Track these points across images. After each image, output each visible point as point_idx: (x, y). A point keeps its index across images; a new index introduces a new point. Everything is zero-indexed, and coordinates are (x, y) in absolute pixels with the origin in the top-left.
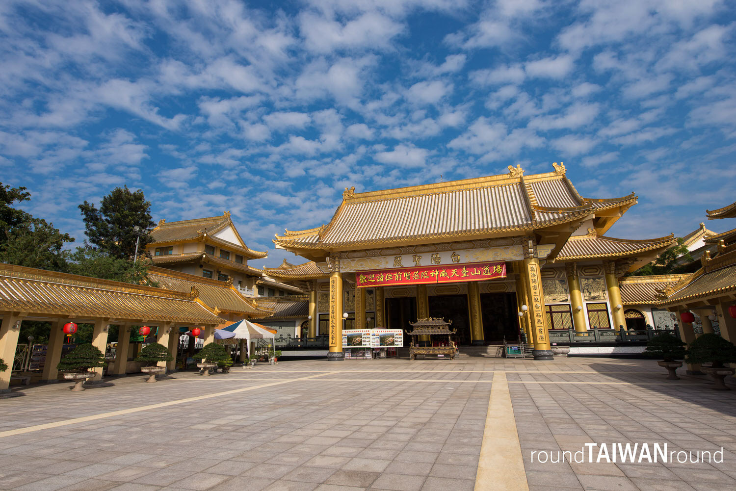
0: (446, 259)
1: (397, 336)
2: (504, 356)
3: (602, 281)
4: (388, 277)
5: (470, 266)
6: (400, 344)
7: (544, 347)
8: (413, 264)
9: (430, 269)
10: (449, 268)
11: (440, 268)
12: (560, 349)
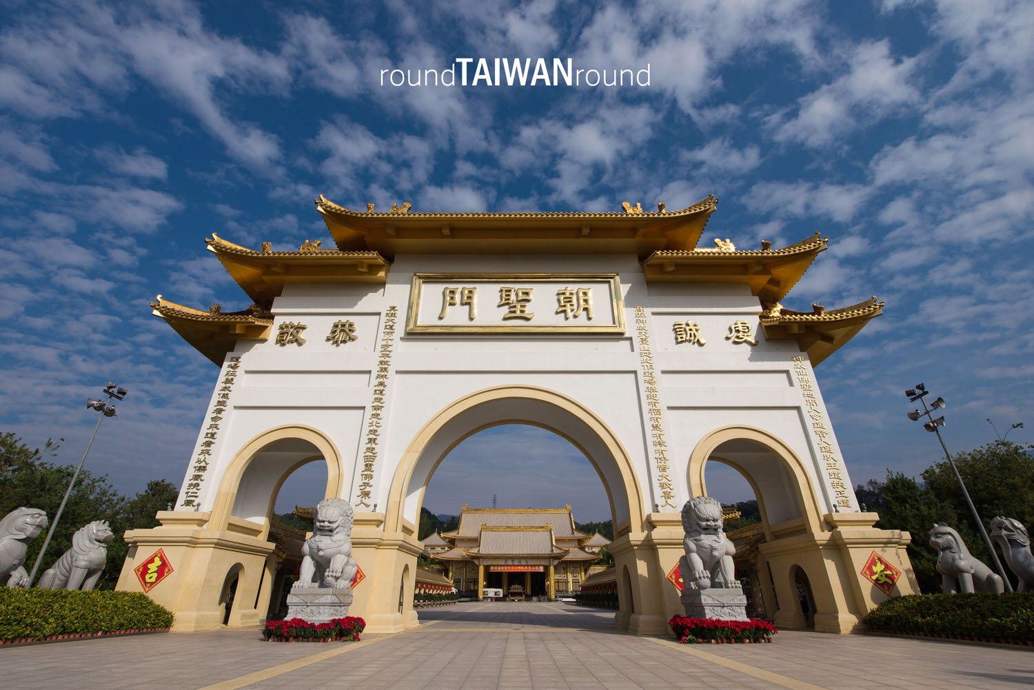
0: (523, 563)
1: (501, 592)
2: (539, 601)
3: (579, 569)
4: (503, 568)
5: (531, 566)
6: (501, 596)
7: (553, 597)
8: (511, 563)
9: (518, 566)
10: (524, 566)
11: (521, 566)
12: (560, 599)
